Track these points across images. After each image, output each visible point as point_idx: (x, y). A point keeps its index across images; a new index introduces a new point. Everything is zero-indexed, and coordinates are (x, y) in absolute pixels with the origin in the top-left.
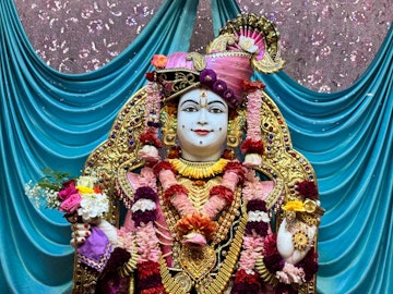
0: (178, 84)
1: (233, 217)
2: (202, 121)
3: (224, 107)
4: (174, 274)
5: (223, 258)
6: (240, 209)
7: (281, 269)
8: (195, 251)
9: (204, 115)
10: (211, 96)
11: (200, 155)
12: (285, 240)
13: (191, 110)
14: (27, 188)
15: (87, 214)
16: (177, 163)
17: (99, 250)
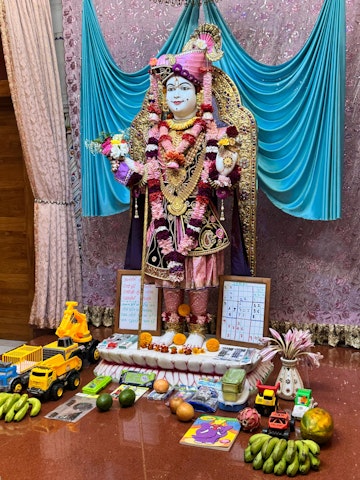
0: (163, 75)
1: (196, 151)
2: (180, 96)
3: (191, 86)
4: (166, 184)
5: (191, 175)
6: (201, 146)
7: (217, 179)
9: (178, 92)
10: (181, 80)
11: (182, 115)
12: (220, 163)
13: (171, 90)
14: (86, 143)
15: (115, 155)
16: (170, 122)
17: (123, 174)
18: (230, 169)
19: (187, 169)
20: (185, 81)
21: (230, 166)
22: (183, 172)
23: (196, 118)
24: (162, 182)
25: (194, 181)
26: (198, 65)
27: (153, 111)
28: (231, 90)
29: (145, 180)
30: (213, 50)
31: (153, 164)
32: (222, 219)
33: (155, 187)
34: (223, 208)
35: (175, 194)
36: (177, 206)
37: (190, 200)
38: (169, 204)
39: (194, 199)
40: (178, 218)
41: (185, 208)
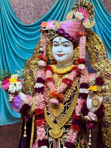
0: (50, 35)
1: (72, 91)
2: (59, 51)
3: (70, 44)
5: (68, 108)
9: (61, 48)
10: (64, 39)
12: (89, 103)
13: (56, 45)
16: (54, 67)
17: (17, 105)
18: (97, 108)
19: (65, 104)
20: (67, 40)
21: (96, 106)
22: (62, 106)
23: (73, 66)
24: (46, 111)
25: (69, 113)
26: (76, 30)
27: (42, 59)
28: (100, 47)
29: (33, 109)
30: (88, 20)
31: (39, 98)
32: (90, 144)
33: (40, 115)
34: (90, 136)
35: (55, 122)
36: (56, 131)
37: (66, 127)
38: (50, 129)
39: (69, 126)
40: (57, 140)
41: (62, 134)
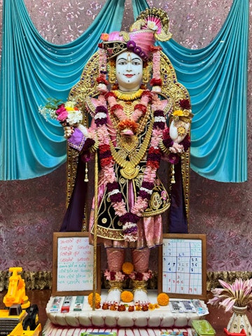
0: (115, 50)
1: (147, 120)
2: (129, 69)
3: (140, 61)
4: (117, 150)
5: (142, 141)
6: (150, 116)
7: (171, 146)
8: (128, 138)
9: (129, 66)
10: (133, 56)
11: (129, 88)
12: (174, 131)
13: (123, 63)
14: (40, 109)
15: (71, 122)
17: (79, 140)
18: (183, 137)
19: (138, 136)
20: (137, 57)
21: (183, 135)
22: (135, 138)
24: (112, 148)
25: (144, 148)
26: (147, 44)
29: (96, 146)
30: (163, 31)
31: (103, 130)
32: (173, 182)
33: (105, 153)
34: (173, 172)
35: (128, 159)
36: (129, 170)
37: (141, 164)
38: (121, 168)
39: (145, 164)
40: (130, 181)
41: (137, 172)
